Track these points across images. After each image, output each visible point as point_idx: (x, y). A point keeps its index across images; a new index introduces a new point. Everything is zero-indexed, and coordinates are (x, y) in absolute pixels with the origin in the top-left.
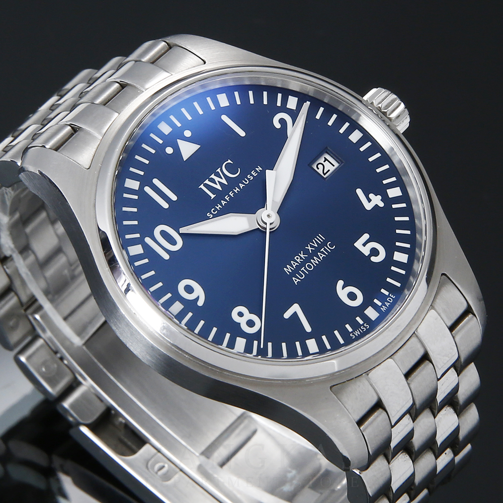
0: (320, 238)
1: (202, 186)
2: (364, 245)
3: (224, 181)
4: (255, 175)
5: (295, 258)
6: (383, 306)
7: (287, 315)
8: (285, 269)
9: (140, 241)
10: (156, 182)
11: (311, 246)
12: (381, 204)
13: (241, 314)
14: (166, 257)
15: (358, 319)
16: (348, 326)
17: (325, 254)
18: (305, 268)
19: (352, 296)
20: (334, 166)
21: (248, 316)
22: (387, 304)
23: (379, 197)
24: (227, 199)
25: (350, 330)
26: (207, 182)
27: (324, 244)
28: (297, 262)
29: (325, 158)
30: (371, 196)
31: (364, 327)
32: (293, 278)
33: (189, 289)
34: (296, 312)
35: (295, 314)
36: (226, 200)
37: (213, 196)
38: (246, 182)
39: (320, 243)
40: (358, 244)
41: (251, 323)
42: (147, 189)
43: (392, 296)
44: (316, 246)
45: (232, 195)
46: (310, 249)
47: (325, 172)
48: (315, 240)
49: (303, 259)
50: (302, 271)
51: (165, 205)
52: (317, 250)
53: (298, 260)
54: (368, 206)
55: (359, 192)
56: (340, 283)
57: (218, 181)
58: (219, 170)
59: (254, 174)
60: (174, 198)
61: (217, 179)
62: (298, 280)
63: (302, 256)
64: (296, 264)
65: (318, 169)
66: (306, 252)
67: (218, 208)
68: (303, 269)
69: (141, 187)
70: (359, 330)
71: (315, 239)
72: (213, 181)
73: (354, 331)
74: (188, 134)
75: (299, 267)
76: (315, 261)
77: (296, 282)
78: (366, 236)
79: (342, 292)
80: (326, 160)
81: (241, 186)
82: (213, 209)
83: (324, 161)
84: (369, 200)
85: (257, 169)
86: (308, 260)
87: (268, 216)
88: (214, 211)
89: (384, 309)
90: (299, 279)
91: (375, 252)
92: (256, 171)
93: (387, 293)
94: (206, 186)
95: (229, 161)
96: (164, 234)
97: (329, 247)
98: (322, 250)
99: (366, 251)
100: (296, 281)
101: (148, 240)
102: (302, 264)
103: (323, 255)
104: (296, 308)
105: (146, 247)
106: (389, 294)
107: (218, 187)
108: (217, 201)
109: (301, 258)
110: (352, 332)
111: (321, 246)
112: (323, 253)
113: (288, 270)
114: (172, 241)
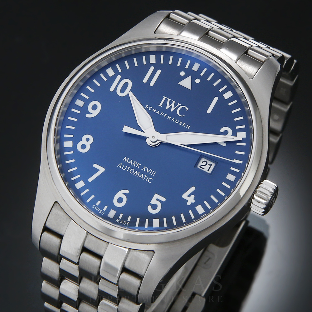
0: (153, 173)
1: (165, 98)
2: (157, 200)
3: (173, 109)
4: (183, 126)
5: (135, 162)
6: (119, 220)
7: (95, 166)
8: (126, 157)
9: (117, 73)
10: (159, 72)
11: (146, 169)
12: (189, 204)
13: (88, 140)
14: (112, 89)
15: (106, 207)
16: (99, 202)
17: (143, 178)
19: (120, 200)
20: (208, 171)
21: (88, 145)
22: (121, 222)
23: (194, 201)
24: (161, 114)
25: (97, 204)
26: (169, 100)
27: (150, 176)
28: (132, 164)
29: (212, 164)
30: (193, 196)
31: (102, 212)
32: (121, 164)
33: (95, 107)
34: (99, 170)
35: (98, 170)
36: (160, 113)
37: (160, 105)
38: (177, 122)
39: (150, 173)
40: (156, 196)
41: (83, 147)
42: (152, 68)
43: (128, 224)
44: (147, 172)
45: (165, 116)
46: (144, 168)
47: (202, 167)
48: (151, 170)
49: (136, 166)
50: (127, 168)
51: (145, 81)
52: (145, 173)
53: (134, 163)
54: (185, 196)
55: (193, 189)
56: (127, 192)
57: (171, 106)
58: (179, 104)
59: (184, 125)
60: (152, 84)
61: (173, 105)
62: (121, 167)
63: (138, 165)
64: (131, 163)
65: (203, 162)
66: (141, 167)
67: (153, 110)
68: (129, 168)
69: (153, 65)
70: (98, 209)
71: (152, 170)
72: (171, 103)
73: (98, 206)
74: (198, 81)
75: (129, 165)
76: (137, 174)
77: (119, 166)
78: (163, 199)
79: (121, 194)
80: (211, 165)
81: (173, 120)
82: (152, 108)
83: (209, 165)
84: (189, 196)
85: (188, 126)
86: (136, 169)
88: (150, 109)
89: (118, 220)
90: (122, 167)
91: (154, 207)
92: (186, 126)
93: (129, 220)
94: (166, 100)
95: (187, 109)
96: (126, 85)
97: (149, 180)
98: (146, 176)
99: (153, 201)
100: (120, 165)
101: (119, 77)
102: (132, 167)
103: (142, 177)
104: (102, 170)
105: (114, 77)
106: (128, 222)
107: (168, 107)
108: (158, 109)
109: (136, 165)
110: (96, 206)
111: (148, 174)
112: (144, 177)
113: (126, 159)
114: (123, 91)
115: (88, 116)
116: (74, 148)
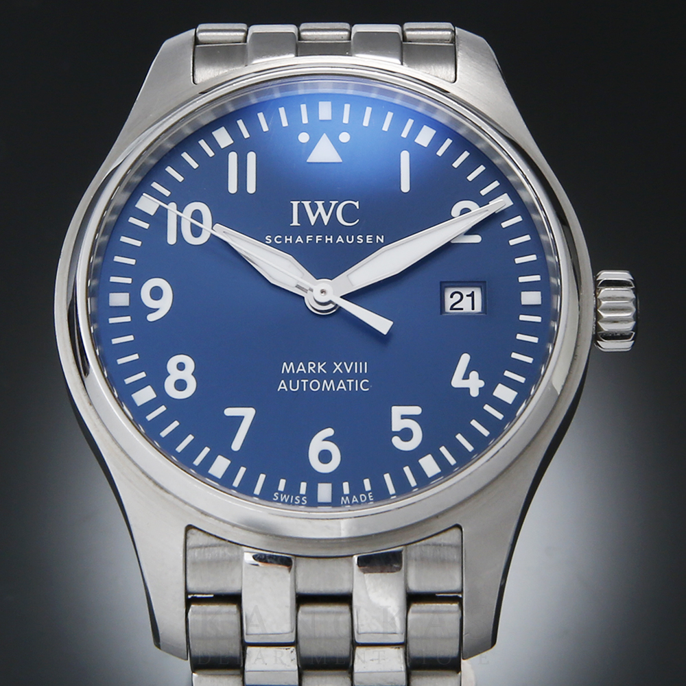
0: (363, 367)
1: (295, 204)
2: (403, 417)
3: (326, 219)
4: (368, 242)
5: (310, 363)
6: (347, 498)
7: (229, 412)
8: (285, 364)
10: (251, 156)
11: (342, 367)
12: (474, 393)
13: (181, 367)
14: (172, 239)
15: (303, 486)
16: (282, 483)
17: (347, 387)
18: (308, 384)
19: (325, 457)
20: (473, 309)
21: (188, 375)
22: (355, 499)
23: (482, 383)
24: (308, 240)
25: (281, 488)
26: (307, 204)
27: (359, 377)
28: (307, 369)
29: (473, 292)
30: (474, 375)
31: (300, 499)
32: (283, 381)
33: (157, 293)
34: (243, 417)
35: (240, 419)
36: (304, 240)
37: (295, 223)
38: (350, 240)
39: (356, 372)
40: (397, 411)
41: (181, 385)
42: (233, 157)
43: (370, 497)
44: (348, 371)
45: (317, 240)
46: (338, 367)
47: (455, 307)
48: (354, 364)
49: (317, 371)
50: (301, 384)
51: (233, 188)
52: (345, 376)
53: (310, 368)
54: (457, 382)
55: (465, 359)
56: (329, 432)
57: (319, 213)
58: (334, 203)
59: (368, 239)
60: (251, 188)
61: (321, 209)
62: (285, 388)
63: (320, 367)
64: (304, 370)
65: (452, 297)
66: (329, 367)
67: (286, 240)
68: (305, 381)
69: (230, 149)
70: (290, 497)
71: (356, 363)
72: (314, 208)
73: (283, 493)
74: (345, 137)
75: (301, 376)
76: (328, 385)
77: (280, 388)
78: (417, 410)
79: (319, 442)
80: (472, 295)
81: (340, 239)
82: (280, 237)
83: (468, 296)
84: (466, 377)
85: (378, 237)
86: (321, 377)
87: (323, 292)
88: (278, 240)
89: (344, 500)
90: (288, 387)
91: (406, 435)
92: (374, 239)
93: (368, 488)
94: (301, 207)
95: (357, 204)
96: (197, 215)
97: (361, 386)
98: (350, 381)
99: (397, 424)
100: (282, 386)
101: (172, 207)
102: (310, 376)
103: (344, 387)
104: (248, 414)
105: (162, 212)
106: (369, 492)
107: (313, 219)
108: (294, 232)
109: (316, 369)
110: (280, 492)
111: (352, 375)
112: (347, 385)
113: (287, 368)
114: (196, 232)
115: (152, 318)
116: (162, 398)
